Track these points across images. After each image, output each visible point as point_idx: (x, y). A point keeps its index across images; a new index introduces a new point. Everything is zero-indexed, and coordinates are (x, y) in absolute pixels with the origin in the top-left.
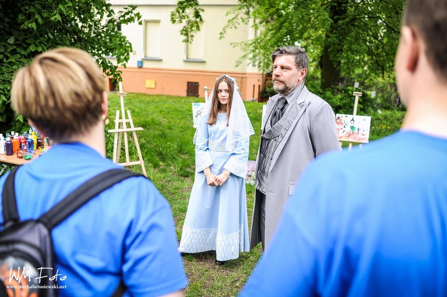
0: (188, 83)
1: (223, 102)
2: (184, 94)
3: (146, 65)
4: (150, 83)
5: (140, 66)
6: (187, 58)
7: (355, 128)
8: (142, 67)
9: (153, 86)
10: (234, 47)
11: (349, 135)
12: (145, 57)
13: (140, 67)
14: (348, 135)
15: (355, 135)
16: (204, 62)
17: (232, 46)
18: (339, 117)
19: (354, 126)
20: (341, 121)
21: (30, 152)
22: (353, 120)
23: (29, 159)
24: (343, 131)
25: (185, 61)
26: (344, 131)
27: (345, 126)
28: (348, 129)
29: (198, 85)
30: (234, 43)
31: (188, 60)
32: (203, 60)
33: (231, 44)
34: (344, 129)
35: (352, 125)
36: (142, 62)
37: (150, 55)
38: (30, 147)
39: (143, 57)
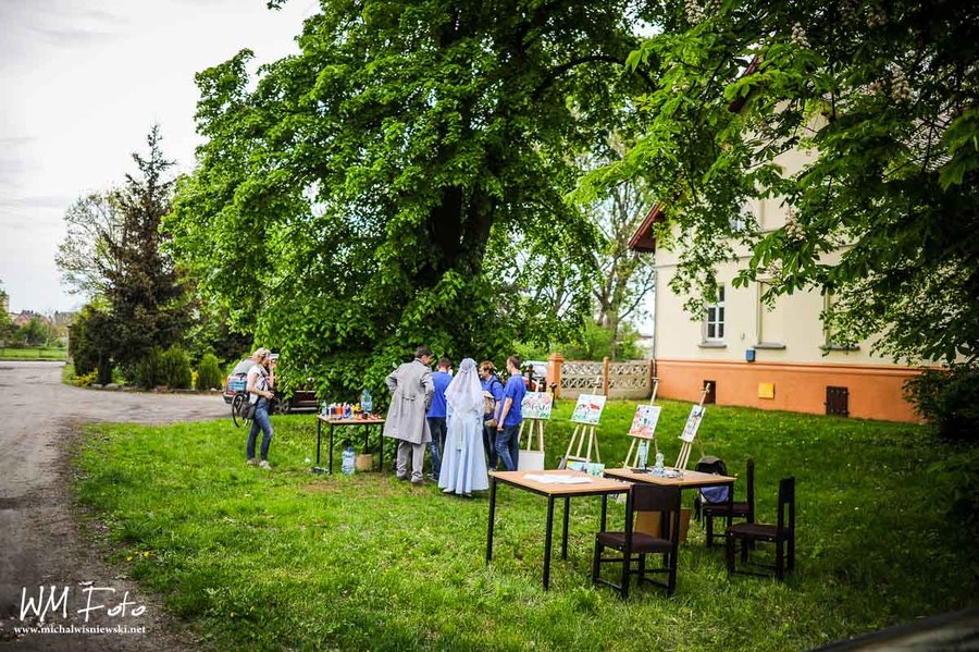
0: (829, 388)
2: (822, 410)
3: (761, 357)
4: (765, 390)
5: (751, 358)
8: (754, 360)
9: (771, 395)
12: (760, 343)
13: (752, 361)
16: (858, 349)
29: (847, 394)
36: (754, 352)
37: (769, 339)
39: (756, 344)
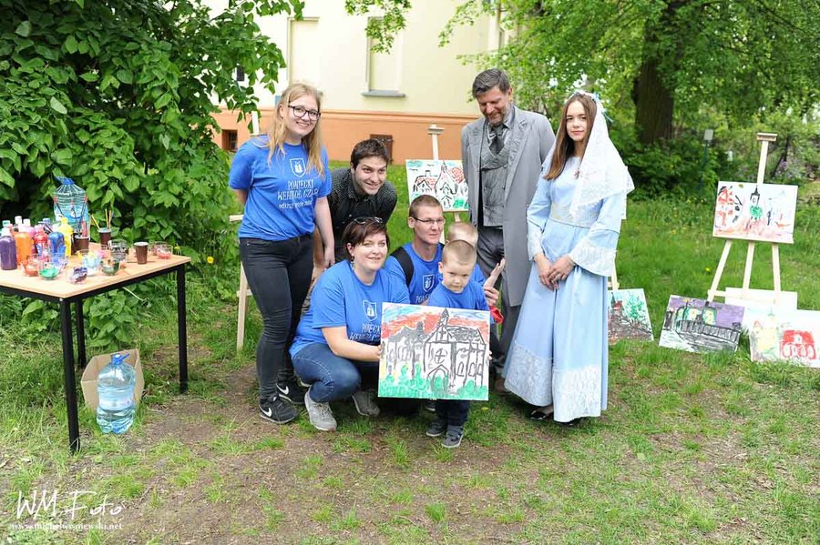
1: (575, 138)
6: (370, 90)
7: (761, 211)
10: (464, 64)
11: (748, 227)
14: (745, 227)
15: (761, 226)
16: (404, 96)
17: (462, 60)
18: (724, 187)
19: (760, 205)
20: (730, 197)
21: (56, 261)
22: (756, 193)
23: (52, 278)
24: (734, 217)
25: (366, 96)
26: (737, 217)
27: (740, 206)
28: (745, 213)
29: (392, 141)
30: (465, 56)
31: (371, 93)
32: (401, 92)
33: (459, 57)
34: (736, 213)
35: (755, 205)
38: (56, 251)
